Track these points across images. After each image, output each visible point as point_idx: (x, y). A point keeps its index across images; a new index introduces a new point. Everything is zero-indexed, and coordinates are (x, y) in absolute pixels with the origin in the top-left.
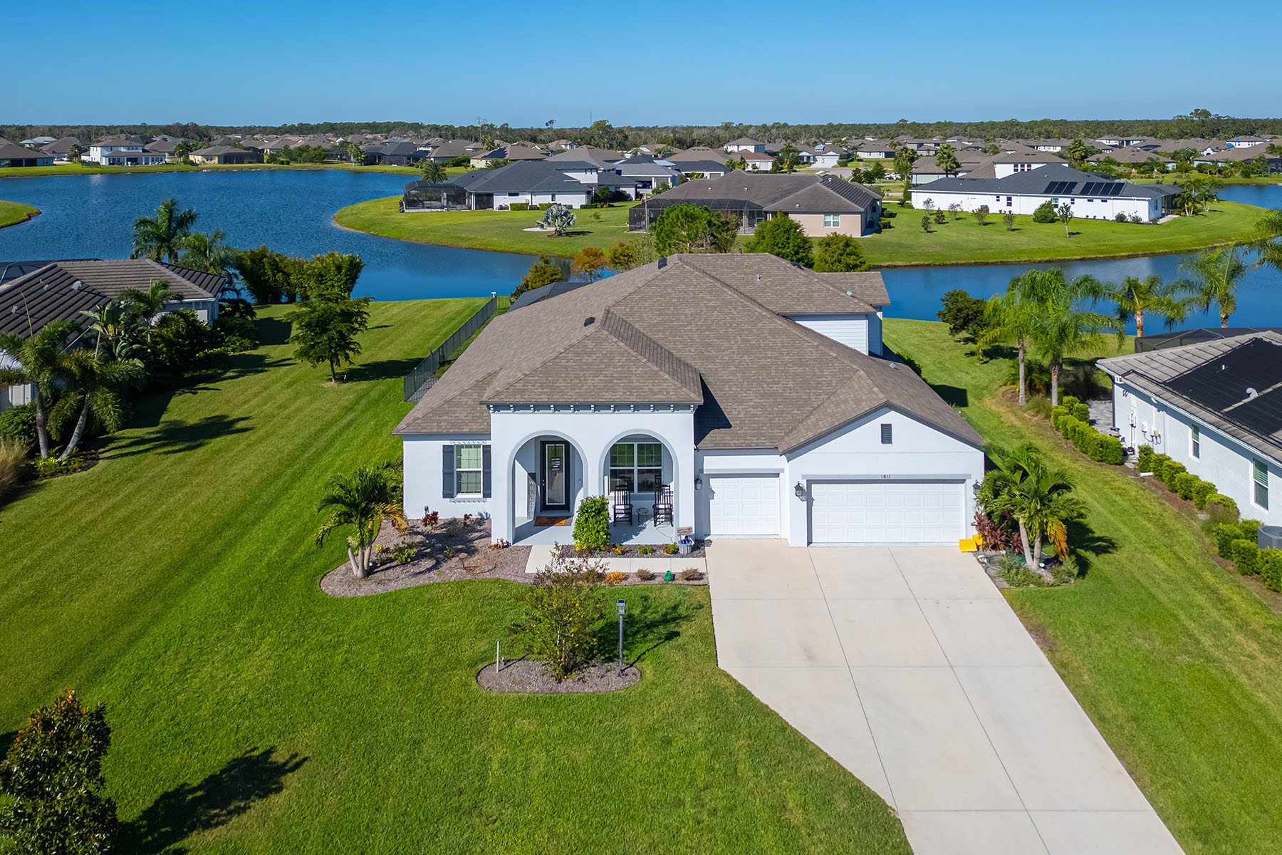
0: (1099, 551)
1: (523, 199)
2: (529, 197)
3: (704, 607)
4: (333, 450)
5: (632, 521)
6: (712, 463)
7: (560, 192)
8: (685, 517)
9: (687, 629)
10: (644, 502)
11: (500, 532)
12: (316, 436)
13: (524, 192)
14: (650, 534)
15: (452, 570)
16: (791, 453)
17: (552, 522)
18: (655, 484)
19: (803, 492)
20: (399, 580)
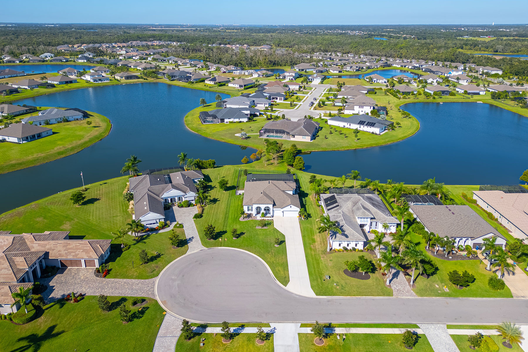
0: (310, 218)
1: (231, 120)
2: (233, 119)
3: (273, 222)
4: (231, 204)
5: (266, 214)
6: (274, 209)
7: (241, 118)
8: (272, 214)
9: (272, 224)
10: (268, 212)
11: (254, 215)
12: (228, 201)
13: (232, 118)
14: (268, 215)
15: (250, 219)
16: (282, 209)
17: (259, 214)
18: (268, 210)
19: (283, 212)
20: (246, 220)
